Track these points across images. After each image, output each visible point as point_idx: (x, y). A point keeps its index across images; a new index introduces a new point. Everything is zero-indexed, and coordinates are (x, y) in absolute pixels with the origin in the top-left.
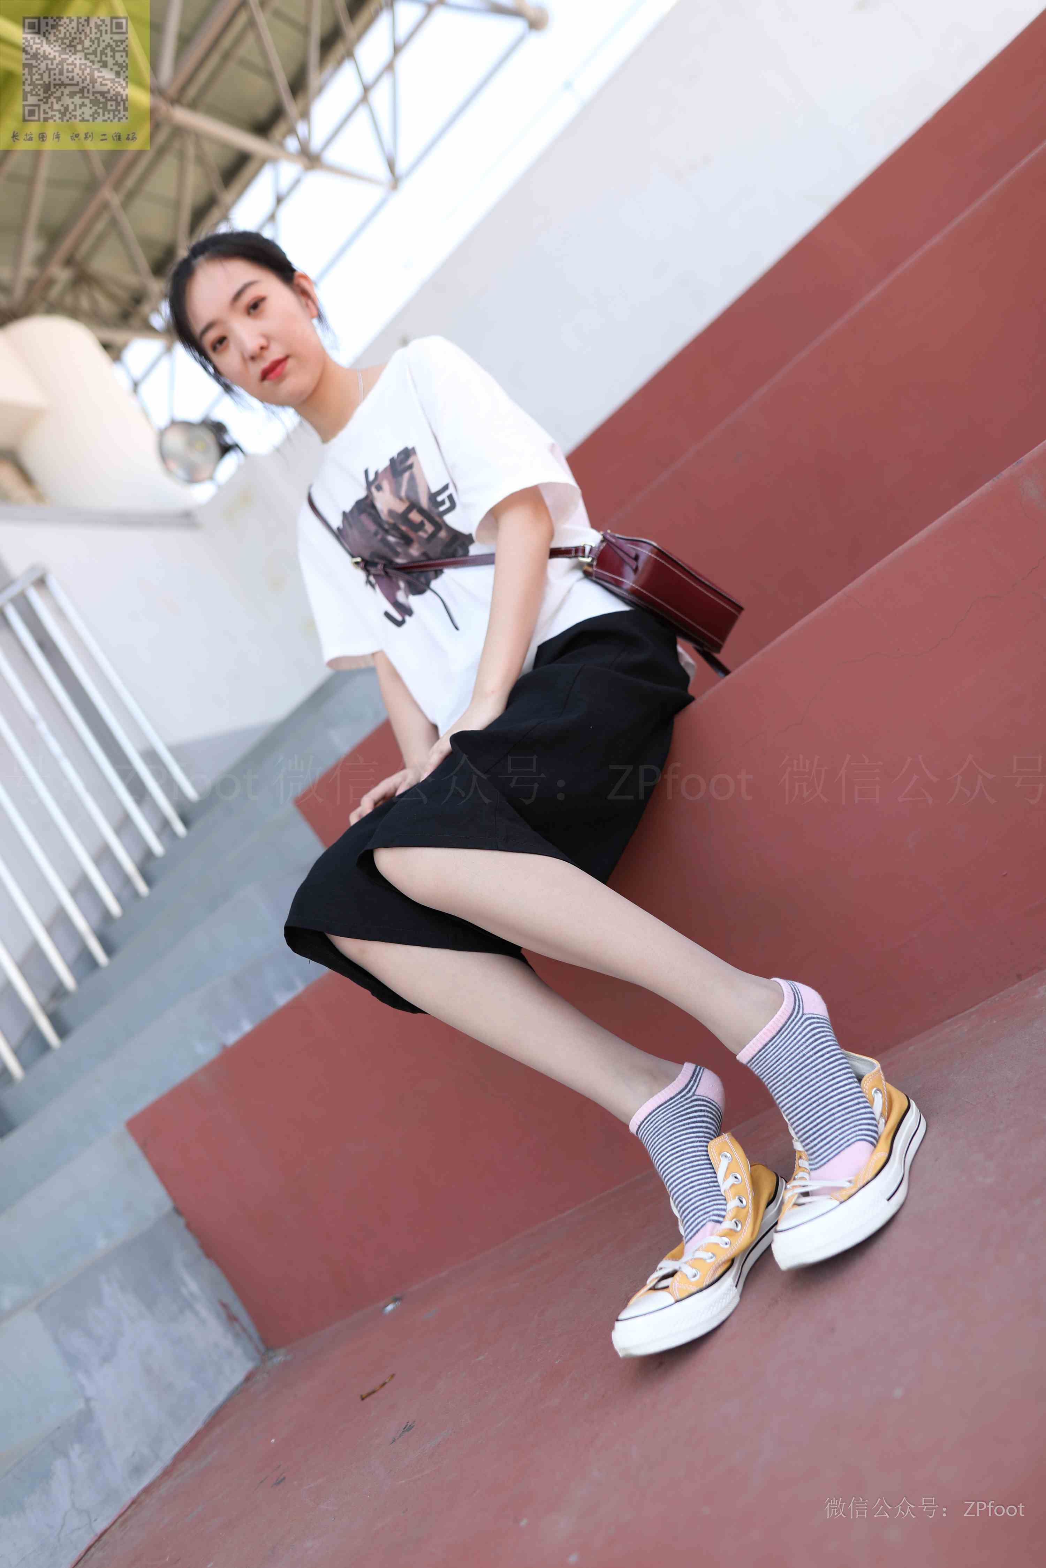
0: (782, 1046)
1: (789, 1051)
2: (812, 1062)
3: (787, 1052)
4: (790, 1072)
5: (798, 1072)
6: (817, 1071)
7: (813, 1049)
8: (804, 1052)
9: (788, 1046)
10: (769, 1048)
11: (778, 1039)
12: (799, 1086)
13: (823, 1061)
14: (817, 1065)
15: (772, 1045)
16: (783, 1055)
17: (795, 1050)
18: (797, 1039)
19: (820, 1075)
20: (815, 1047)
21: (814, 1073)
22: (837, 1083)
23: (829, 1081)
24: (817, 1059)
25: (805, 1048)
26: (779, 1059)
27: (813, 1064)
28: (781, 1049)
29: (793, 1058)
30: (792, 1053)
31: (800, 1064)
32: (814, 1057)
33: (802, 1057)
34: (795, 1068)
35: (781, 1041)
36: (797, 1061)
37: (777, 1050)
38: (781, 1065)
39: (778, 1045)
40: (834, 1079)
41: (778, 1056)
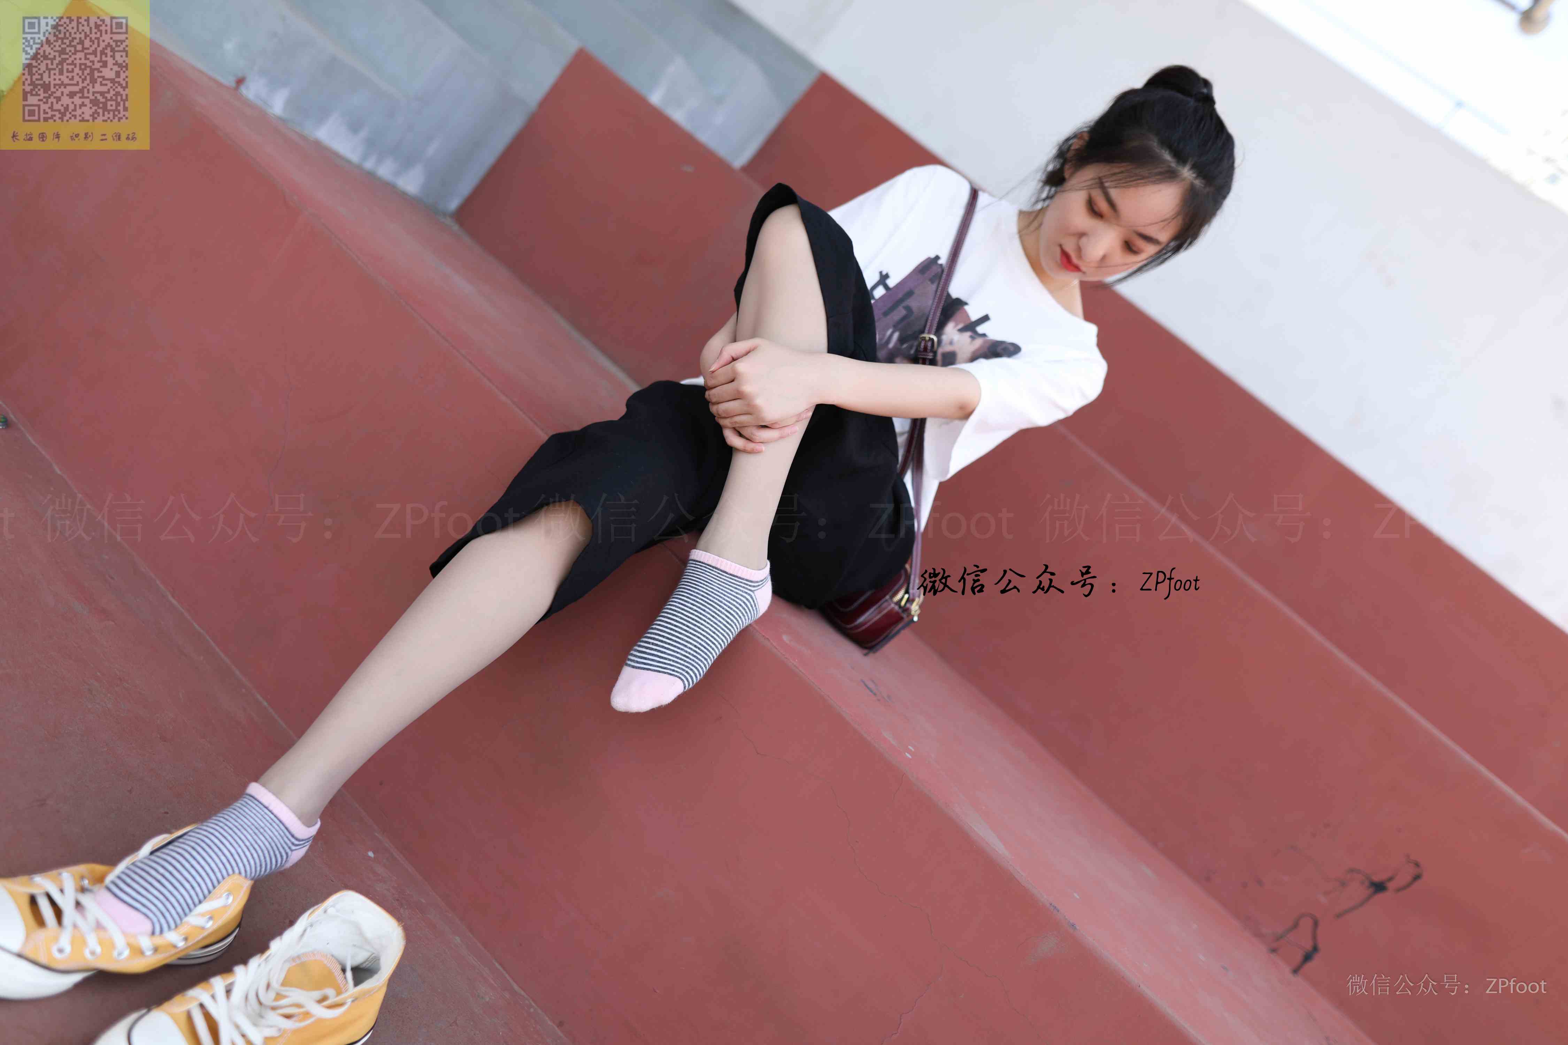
0: (721, 582)
1: (719, 588)
2: (719, 610)
3: (718, 587)
4: (703, 596)
5: (706, 602)
6: (713, 617)
7: (729, 607)
8: (724, 601)
9: (723, 586)
10: (715, 572)
11: (726, 577)
12: (695, 608)
13: (723, 619)
14: (718, 615)
15: (719, 573)
16: (714, 585)
17: (722, 593)
18: (731, 592)
19: (712, 621)
20: (731, 609)
21: (711, 615)
22: (712, 637)
23: (710, 630)
24: (723, 614)
25: (727, 601)
26: (709, 583)
27: (717, 612)
28: (718, 582)
29: (715, 594)
30: (718, 592)
31: (713, 601)
32: (723, 611)
33: (719, 601)
34: (708, 598)
35: (724, 580)
36: (714, 598)
37: (716, 579)
38: (705, 587)
39: (721, 578)
40: (714, 633)
41: (712, 581)
